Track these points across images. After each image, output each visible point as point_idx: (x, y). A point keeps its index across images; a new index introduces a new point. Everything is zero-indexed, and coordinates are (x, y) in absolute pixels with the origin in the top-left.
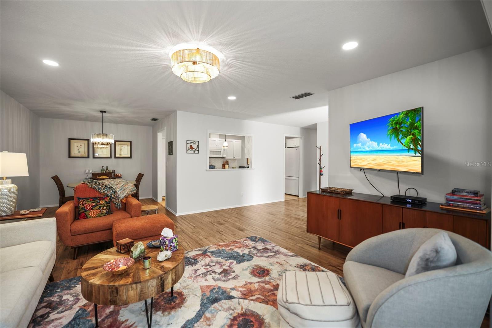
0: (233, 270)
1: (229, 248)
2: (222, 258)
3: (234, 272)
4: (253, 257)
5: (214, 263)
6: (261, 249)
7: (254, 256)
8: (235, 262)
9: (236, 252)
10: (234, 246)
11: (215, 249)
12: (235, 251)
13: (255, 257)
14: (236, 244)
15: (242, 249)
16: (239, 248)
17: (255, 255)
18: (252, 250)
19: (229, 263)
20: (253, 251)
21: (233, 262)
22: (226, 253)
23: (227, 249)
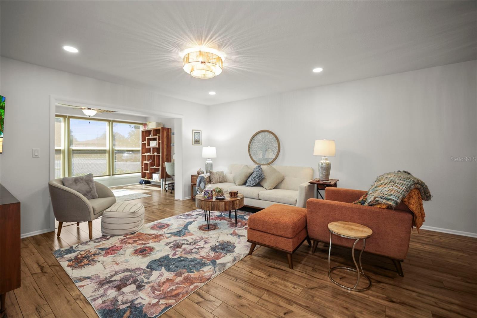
0: (171, 249)
1: (183, 276)
2: (187, 258)
3: (170, 247)
4: (148, 267)
5: (194, 252)
6: (130, 284)
7: (146, 269)
8: (170, 257)
9: (172, 271)
10: (177, 284)
11: (203, 271)
12: (172, 273)
13: (144, 268)
14: (174, 287)
15: (163, 279)
16: (167, 279)
17: (144, 270)
18: (146, 280)
19: (178, 255)
20: (143, 278)
21: (173, 256)
22: (185, 266)
23: (186, 274)
